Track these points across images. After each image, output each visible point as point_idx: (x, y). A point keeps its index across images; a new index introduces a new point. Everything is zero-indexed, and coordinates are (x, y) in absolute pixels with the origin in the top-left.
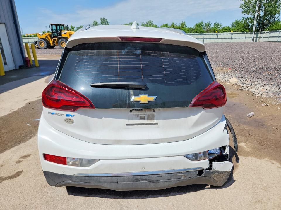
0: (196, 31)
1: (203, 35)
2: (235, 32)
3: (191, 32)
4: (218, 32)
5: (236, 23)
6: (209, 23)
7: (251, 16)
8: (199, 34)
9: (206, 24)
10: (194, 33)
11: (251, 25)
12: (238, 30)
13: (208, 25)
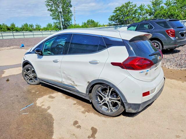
0: (26, 29)
1: (32, 33)
2: (52, 30)
3: (22, 31)
4: (42, 30)
5: (49, 25)
6: (32, 25)
7: (57, 21)
8: (29, 32)
9: (30, 25)
10: (25, 31)
11: (59, 26)
12: (53, 29)
13: (31, 26)
